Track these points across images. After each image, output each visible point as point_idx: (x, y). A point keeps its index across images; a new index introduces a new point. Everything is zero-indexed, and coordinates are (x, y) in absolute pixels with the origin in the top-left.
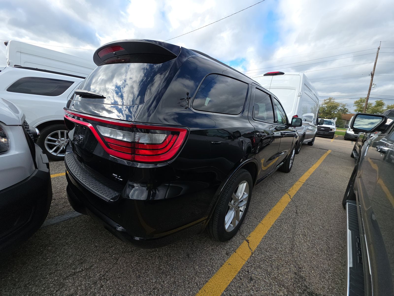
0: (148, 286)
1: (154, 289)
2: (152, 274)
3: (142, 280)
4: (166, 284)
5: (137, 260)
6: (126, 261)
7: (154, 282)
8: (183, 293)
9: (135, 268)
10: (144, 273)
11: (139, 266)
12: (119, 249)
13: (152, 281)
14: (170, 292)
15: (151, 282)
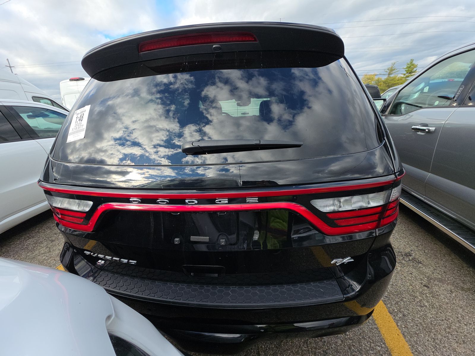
0: (343, 351)
1: (350, 348)
2: (330, 339)
3: (332, 353)
4: (350, 334)
5: (301, 339)
6: (293, 351)
7: (340, 343)
8: (367, 328)
9: (312, 349)
10: (324, 345)
11: (310, 343)
12: (269, 348)
13: (339, 344)
14: (361, 338)
15: (340, 346)
